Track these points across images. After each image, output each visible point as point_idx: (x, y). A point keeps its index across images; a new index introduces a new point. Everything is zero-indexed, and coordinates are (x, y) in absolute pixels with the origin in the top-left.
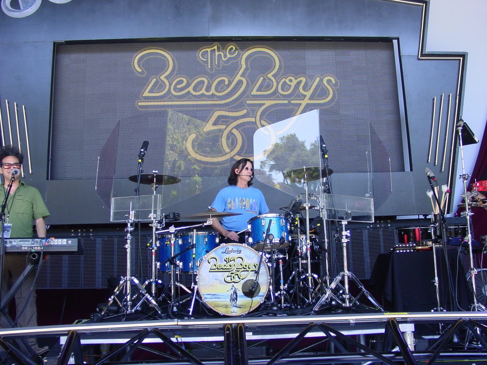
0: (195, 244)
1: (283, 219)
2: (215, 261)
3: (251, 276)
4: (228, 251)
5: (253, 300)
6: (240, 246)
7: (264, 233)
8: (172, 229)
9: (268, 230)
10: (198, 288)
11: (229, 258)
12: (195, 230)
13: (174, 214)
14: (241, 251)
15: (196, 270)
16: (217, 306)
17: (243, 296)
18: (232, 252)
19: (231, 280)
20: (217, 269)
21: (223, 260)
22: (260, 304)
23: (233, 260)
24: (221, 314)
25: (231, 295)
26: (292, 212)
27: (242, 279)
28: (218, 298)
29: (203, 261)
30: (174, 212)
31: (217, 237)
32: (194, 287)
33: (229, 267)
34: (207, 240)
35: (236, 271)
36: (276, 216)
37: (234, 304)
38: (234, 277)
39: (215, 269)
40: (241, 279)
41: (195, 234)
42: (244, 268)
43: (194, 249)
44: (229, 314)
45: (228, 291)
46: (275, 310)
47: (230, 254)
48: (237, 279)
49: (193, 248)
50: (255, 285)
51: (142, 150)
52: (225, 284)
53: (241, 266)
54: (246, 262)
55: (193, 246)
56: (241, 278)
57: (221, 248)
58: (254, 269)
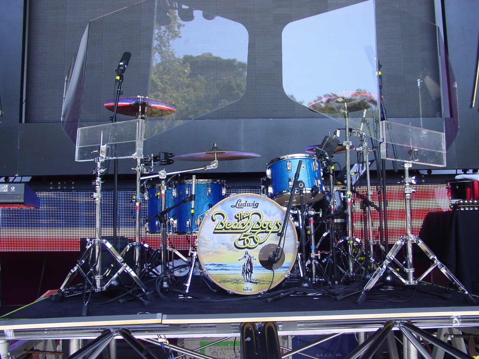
0: (195, 195)
1: (316, 161)
2: (221, 219)
3: (272, 239)
4: (240, 205)
5: (275, 272)
6: (256, 197)
7: (290, 180)
8: (163, 174)
9: (297, 175)
10: (197, 255)
11: (241, 214)
12: (194, 176)
13: (166, 154)
14: (258, 204)
15: (195, 231)
16: (224, 281)
17: (261, 267)
18: (245, 206)
19: (244, 244)
20: (224, 229)
21: (232, 217)
22: (284, 278)
23: (246, 217)
24: (229, 292)
25: (244, 265)
26: (328, 153)
27: (260, 244)
28: (226, 270)
29: (205, 217)
30: (166, 152)
31: (224, 187)
32: (192, 254)
33: (241, 227)
34: (210, 191)
35: (251, 232)
36: (305, 157)
37: (248, 279)
38: (248, 241)
39: (222, 229)
40: (258, 244)
41: (194, 182)
42: (262, 228)
43: (193, 202)
44: (241, 292)
45: (239, 260)
46: (306, 287)
47: (243, 208)
48: (252, 244)
49: (191, 200)
50: (277, 251)
51: (121, 64)
52: (236, 250)
53: (257, 225)
54: (265, 219)
55: (192, 198)
56: (258, 242)
57: (230, 201)
58: (275, 229)
